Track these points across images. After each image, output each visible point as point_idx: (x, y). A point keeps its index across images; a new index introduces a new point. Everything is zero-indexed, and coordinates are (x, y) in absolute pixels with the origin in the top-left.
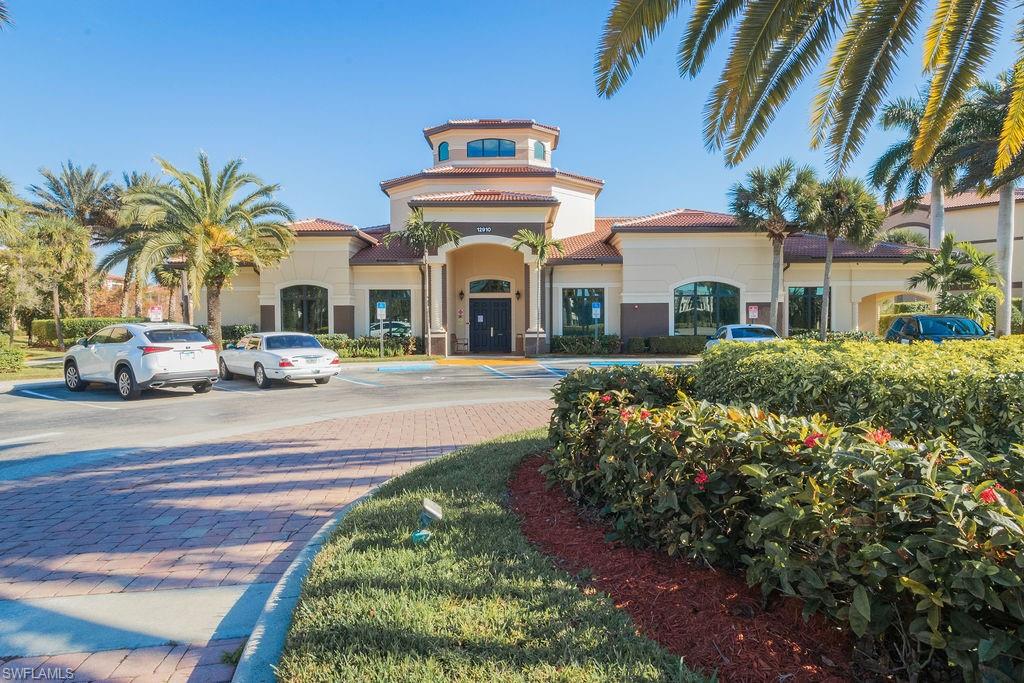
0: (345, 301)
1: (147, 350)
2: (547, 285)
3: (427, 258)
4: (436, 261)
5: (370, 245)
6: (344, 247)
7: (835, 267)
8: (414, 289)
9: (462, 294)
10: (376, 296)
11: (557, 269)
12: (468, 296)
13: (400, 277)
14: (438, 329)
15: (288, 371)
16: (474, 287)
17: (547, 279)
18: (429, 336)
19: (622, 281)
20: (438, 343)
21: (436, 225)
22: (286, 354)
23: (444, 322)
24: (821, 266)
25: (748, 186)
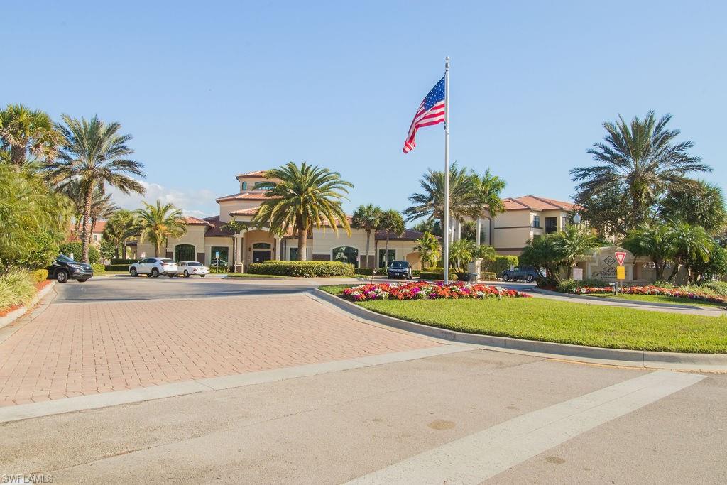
0: (202, 251)
1: (162, 264)
2: (284, 247)
3: (236, 235)
4: (239, 236)
5: (211, 228)
6: (203, 229)
7: (390, 242)
8: (230, 246)
9: (250, 249)
10: (214, 250)
11: (288, 241)
12: (253, 249)
13: (225, 242)
14: (239, 263)
15: (196, 272)
16: (255, 246)
17: (284, 243)
18: (235, 265)
19: (312, 245)
20: (239, 268)
21: (241, 222)
22: (195, 267)
23: (242, 261)
24: (385, 241)
25: (358, 211)
